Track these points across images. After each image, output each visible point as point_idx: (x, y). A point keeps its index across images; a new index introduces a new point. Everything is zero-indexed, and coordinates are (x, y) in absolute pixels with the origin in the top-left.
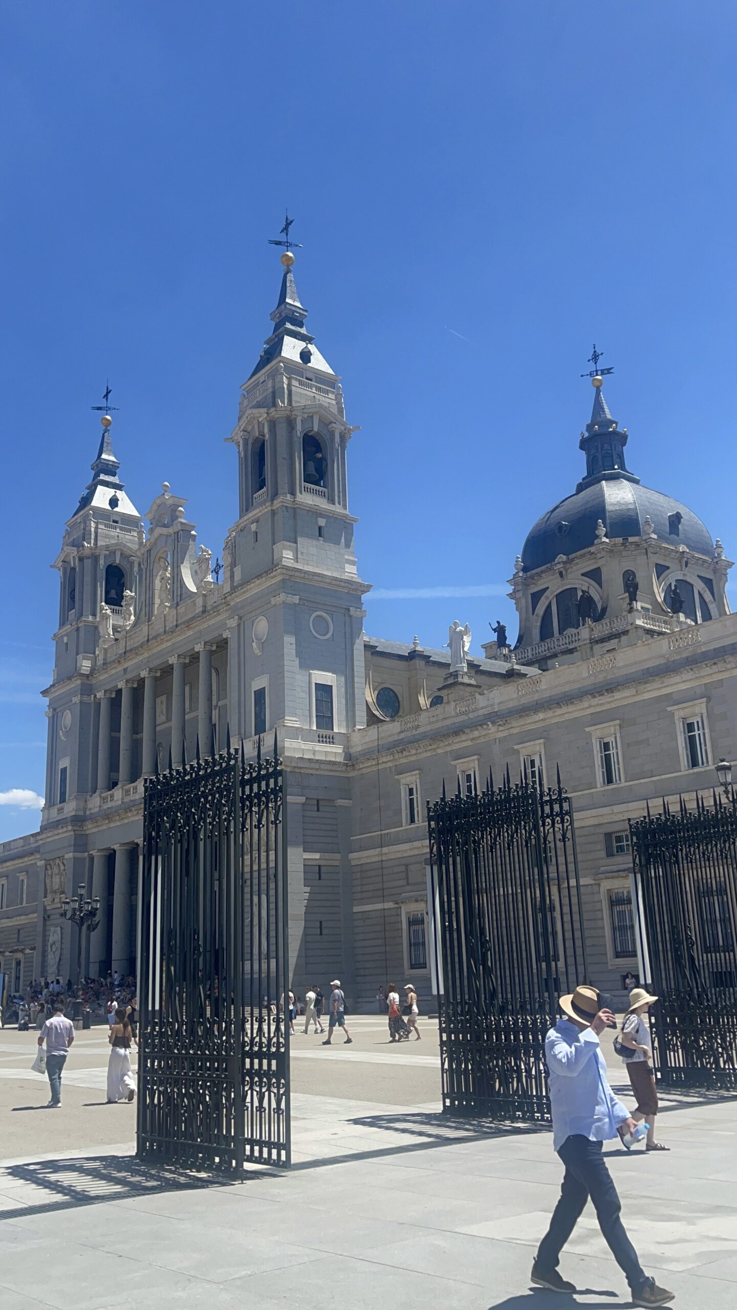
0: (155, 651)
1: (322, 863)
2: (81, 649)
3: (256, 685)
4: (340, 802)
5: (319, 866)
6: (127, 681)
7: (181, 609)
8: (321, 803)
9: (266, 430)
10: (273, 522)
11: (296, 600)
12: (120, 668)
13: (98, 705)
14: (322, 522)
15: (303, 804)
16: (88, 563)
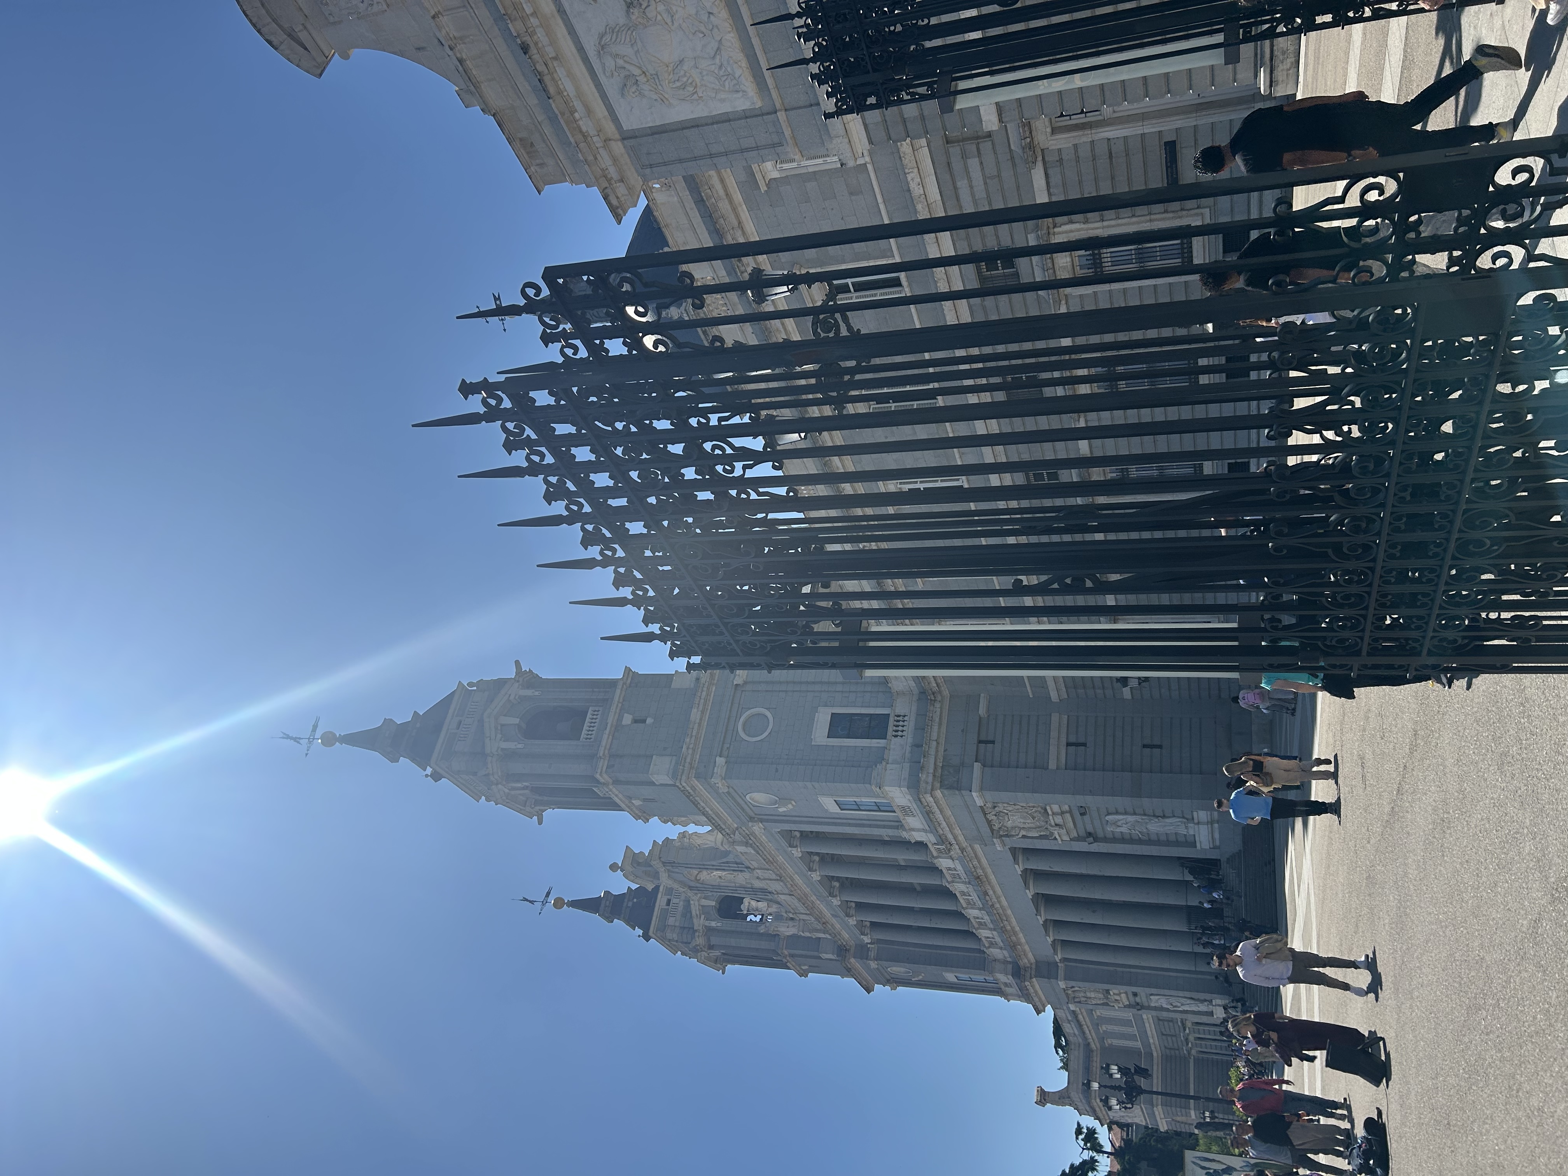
0: (807, 890)
1: (1064, 741)
2: (816, 954)
3: (834, 809)
4: (982, 711)
5: (1069, 744)
6: (848, 915)
7: (755, 864)
8: (983, 738)
9: (519, 785)
10: (627, 783)
11: (720, 761)
12: (834, 921)
13: (879, 941)
14: (627, 719)
15: (984, 766)
16: (714, 940)
